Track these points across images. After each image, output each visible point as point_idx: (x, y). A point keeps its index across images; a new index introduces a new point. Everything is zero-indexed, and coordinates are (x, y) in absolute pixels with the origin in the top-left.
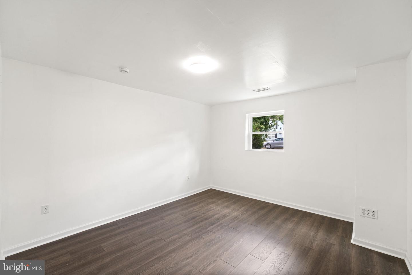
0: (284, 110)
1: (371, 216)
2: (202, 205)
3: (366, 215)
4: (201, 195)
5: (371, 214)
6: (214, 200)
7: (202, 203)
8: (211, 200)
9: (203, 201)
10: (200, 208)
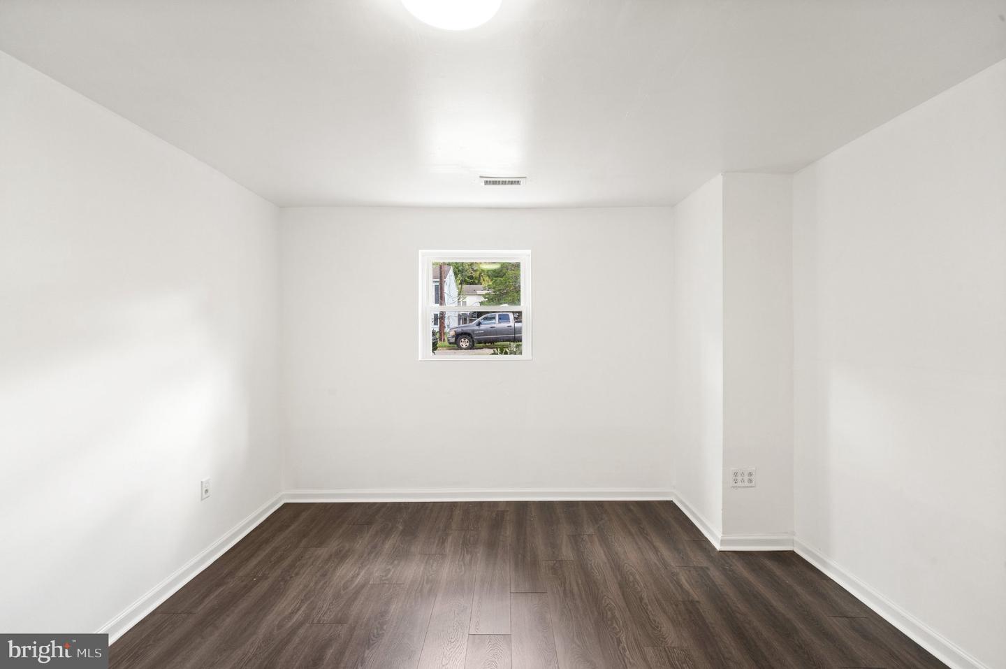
0: (529, 252)
1: (746, 484)
2: (306, 586)
3: (739, 484)
4: (267, 541)
5: (746, 478)
6: (333, 545)
7: (297, 574)
8: (323, 552)
9: (292, 566)
10: (303, 602)
